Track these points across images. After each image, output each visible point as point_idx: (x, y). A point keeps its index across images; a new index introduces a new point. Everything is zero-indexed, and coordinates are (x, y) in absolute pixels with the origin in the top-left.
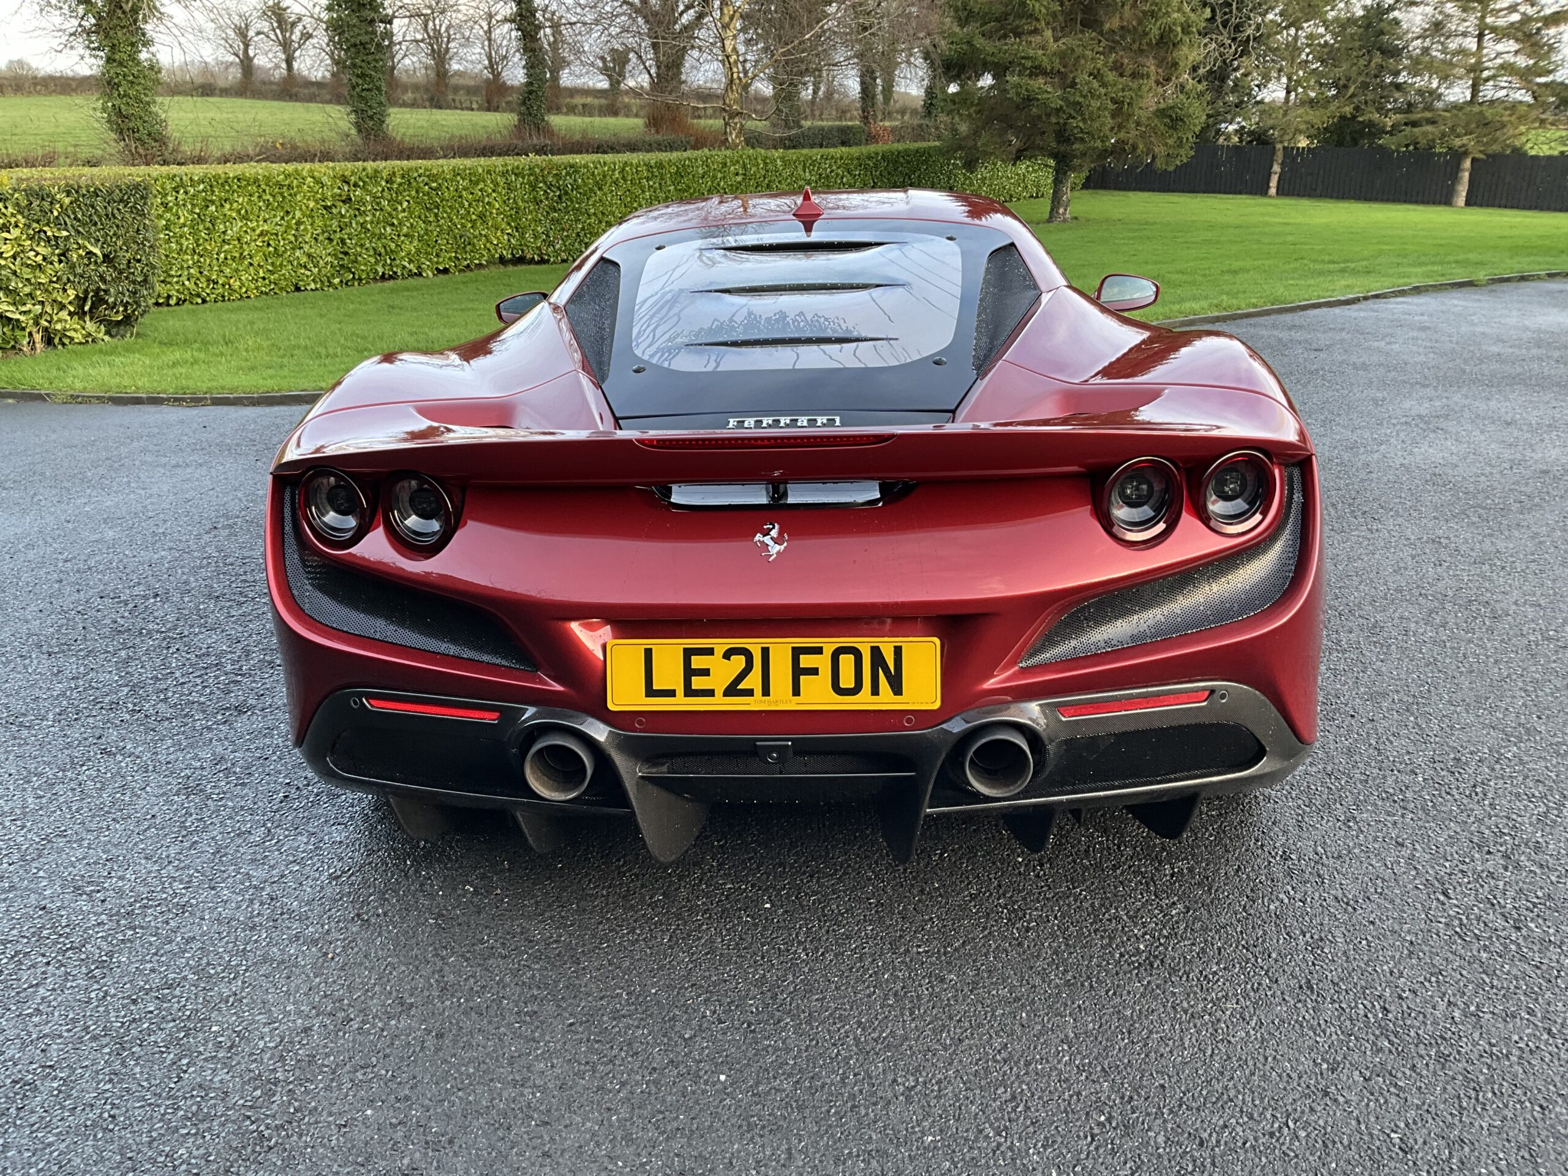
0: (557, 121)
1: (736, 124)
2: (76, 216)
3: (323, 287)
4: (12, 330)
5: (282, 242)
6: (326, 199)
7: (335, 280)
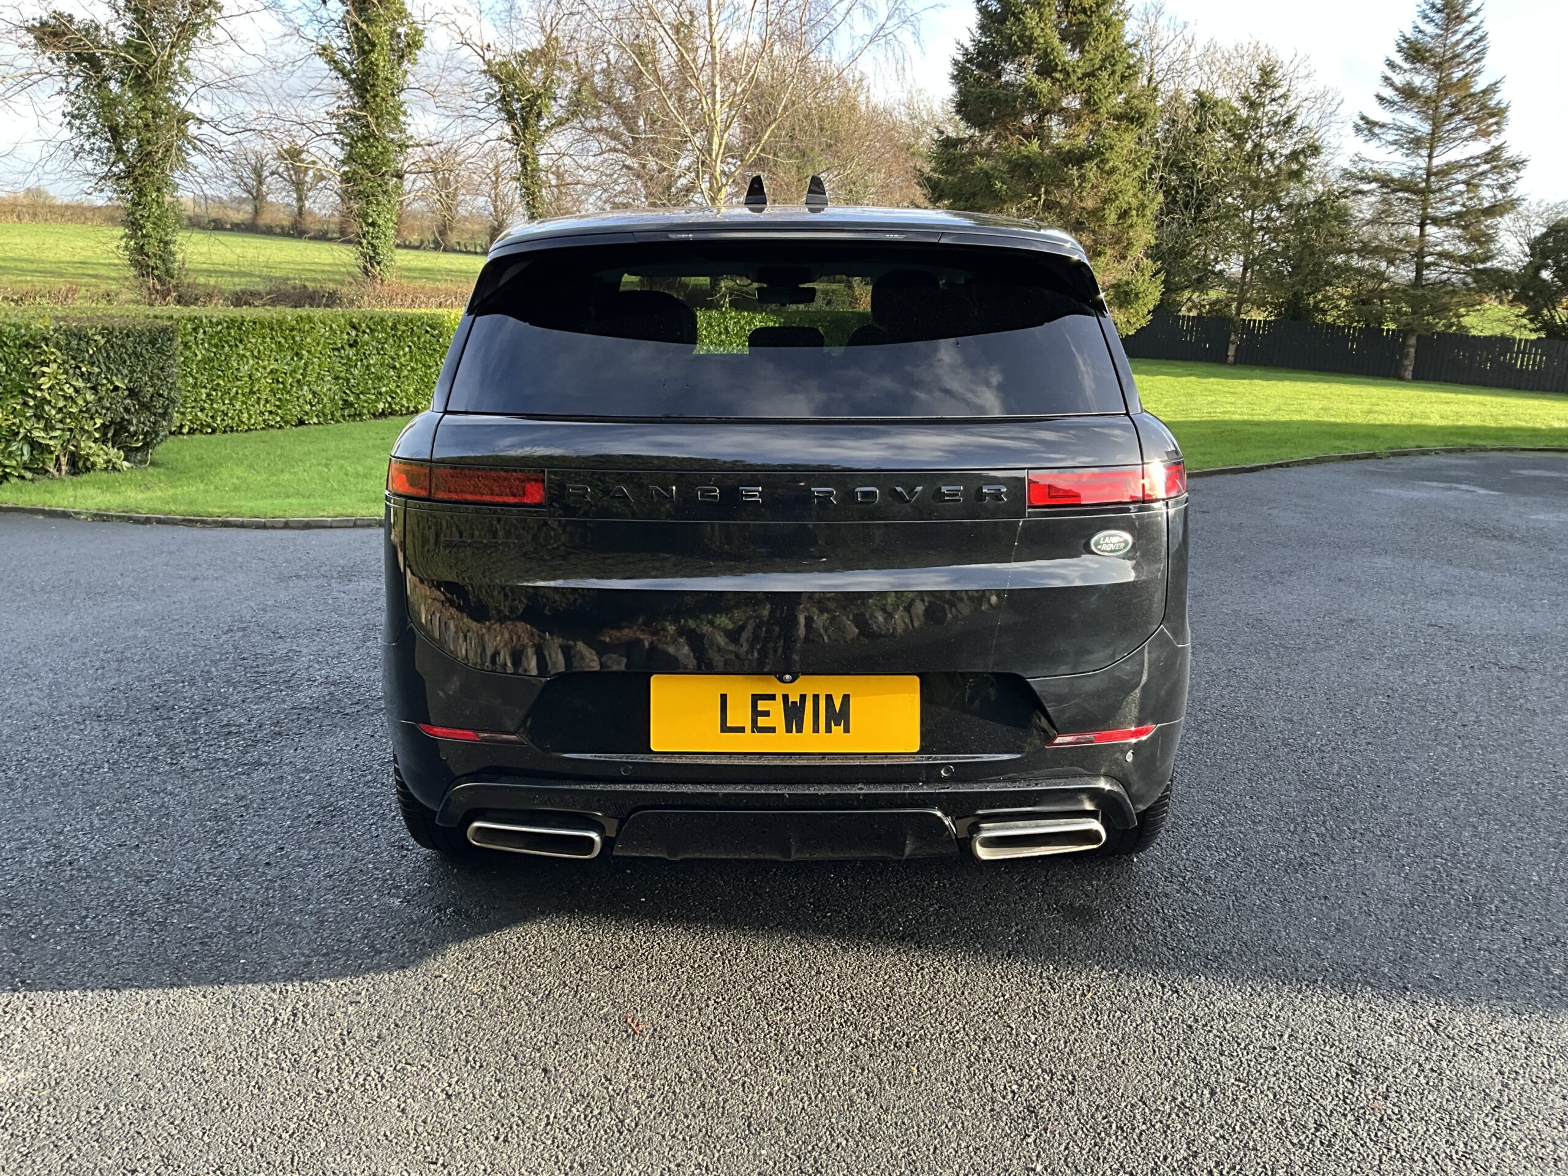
1: (721, 287)
2: (108, 354)
3: (326, 421)
4: (42, 453)
5: (291, 380)
6: (335, 343)
7: (338, 414)
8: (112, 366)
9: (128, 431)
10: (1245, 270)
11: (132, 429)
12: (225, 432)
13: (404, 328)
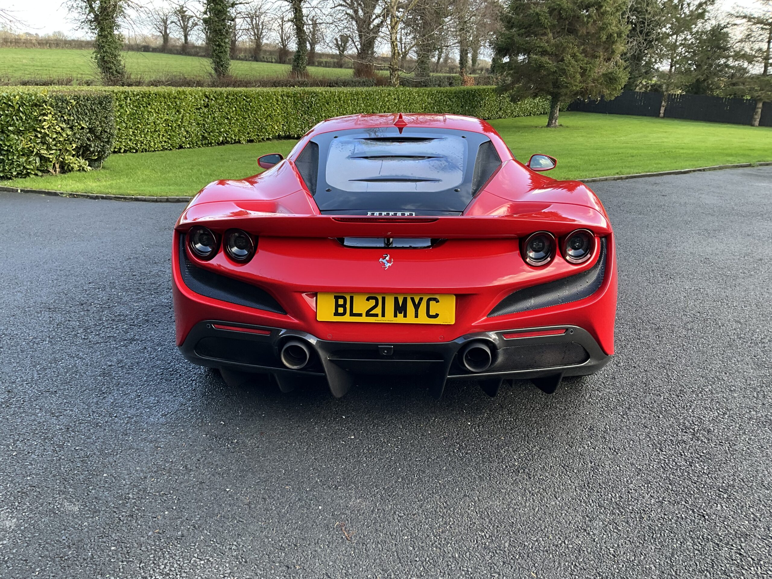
0: (311, 69)
1: (395, 74)
2: (78, 110)
3: (193, 146)
4: (46, 162)
5: (175, 125)
6: (197, 105)
7: (199, 143)
8: (80, 116)
9: (90, 150)
10: (671, 67)
11: (92, 149)
12: (142, 152)
13: (233, 98)
